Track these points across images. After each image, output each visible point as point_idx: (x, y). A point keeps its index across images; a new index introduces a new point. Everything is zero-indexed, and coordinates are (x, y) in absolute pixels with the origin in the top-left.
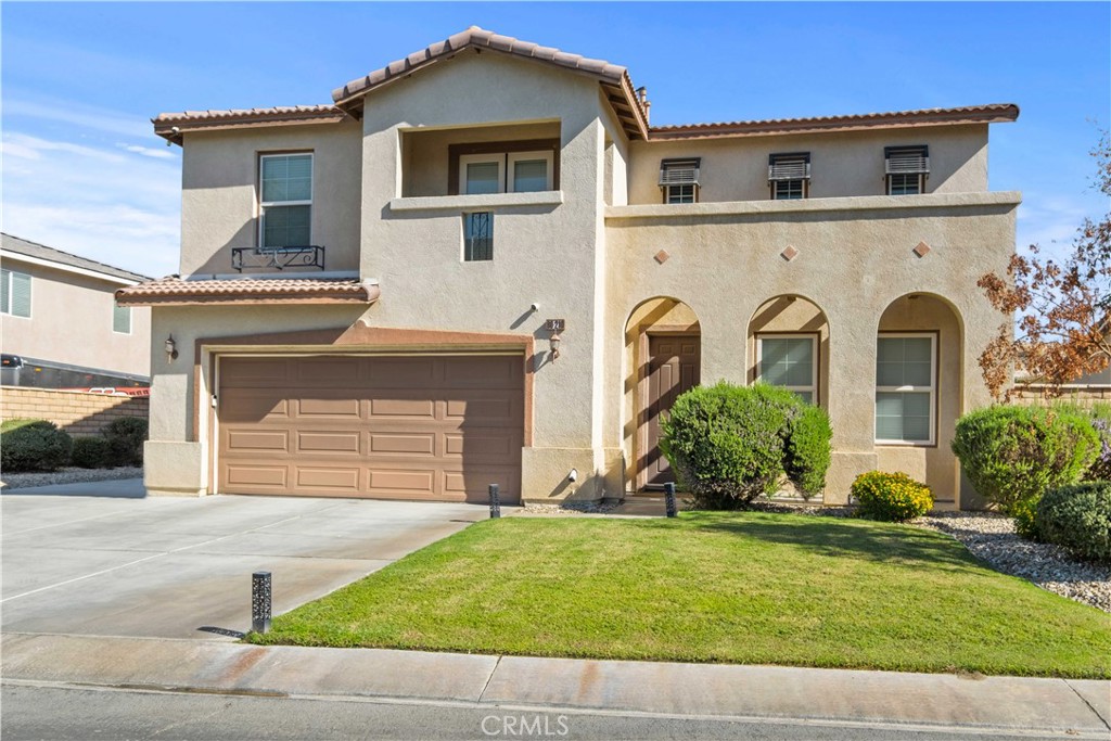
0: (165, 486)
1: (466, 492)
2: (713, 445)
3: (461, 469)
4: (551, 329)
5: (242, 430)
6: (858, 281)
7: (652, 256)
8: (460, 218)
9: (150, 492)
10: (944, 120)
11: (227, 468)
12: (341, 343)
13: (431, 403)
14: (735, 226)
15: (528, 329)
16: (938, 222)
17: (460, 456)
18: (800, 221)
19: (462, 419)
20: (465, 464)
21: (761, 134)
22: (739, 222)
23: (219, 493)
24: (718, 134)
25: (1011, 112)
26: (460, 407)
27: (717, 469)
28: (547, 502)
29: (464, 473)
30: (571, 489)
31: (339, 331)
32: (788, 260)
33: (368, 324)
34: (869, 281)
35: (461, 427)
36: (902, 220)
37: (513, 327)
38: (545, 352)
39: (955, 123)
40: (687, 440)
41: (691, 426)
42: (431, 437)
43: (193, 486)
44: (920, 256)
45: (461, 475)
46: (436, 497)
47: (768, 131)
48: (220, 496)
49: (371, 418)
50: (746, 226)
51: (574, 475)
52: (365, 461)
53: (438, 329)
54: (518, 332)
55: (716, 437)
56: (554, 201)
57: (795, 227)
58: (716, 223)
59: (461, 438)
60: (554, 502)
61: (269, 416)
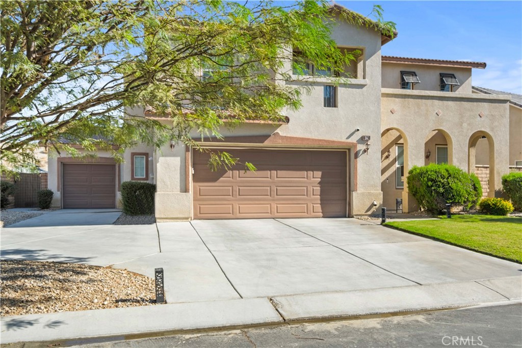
0: (169, 217)
1: (322, 213)
2: (453, 189)
3: (320, 202)
4: (364, 140)
5: (206, 186)
6: (461, 125)
7: (389, 111)
8: (323, 87)
9: (157, 220)
10: (464, 65)
11: (198, 206)
12: (267, 143)
13: (306, 172)
14: (420, 100)
15: (354, 139)
16: (486, 104)
17: (319, 197)
18: (442, 100)
19: (320, 180)
20: (321, 200)
21: (402, 62)
22: (421, 99)
23: (194, 219)
24: (386, 60)
25: (483, 65)
26: (319, 174)
27: (454, 198)
28: (363, 215)
29: (321, 204)
30: (374, 209)
31: (266, 137)
32: (438, 115)
33: (281, 134)
34: (465, 125)
35: (319, 183)
36: (475, 103)
37: (347, 139)
38: (361, 150)
39: (467, 67)
40: (439, 187)
41: (440, 181)
42: (305, 188)
43: (186, 216)
44: (481, 117)
45: (319, 205)
46: (308, 216)
47: (405, 62)
48: (195, 220)
49: (276, 179)
50: (424, 101)
51: (375, 203)
52: (273, 200)
53: (314, 138)
54: (350, 140)
55: (454, 186)
56: (365, 84)
57: (441, 102)
58: (413, 98)
59: (319, 188)
60: (366, 215)
61: (221, 179)
